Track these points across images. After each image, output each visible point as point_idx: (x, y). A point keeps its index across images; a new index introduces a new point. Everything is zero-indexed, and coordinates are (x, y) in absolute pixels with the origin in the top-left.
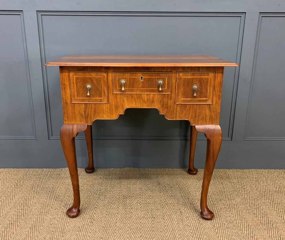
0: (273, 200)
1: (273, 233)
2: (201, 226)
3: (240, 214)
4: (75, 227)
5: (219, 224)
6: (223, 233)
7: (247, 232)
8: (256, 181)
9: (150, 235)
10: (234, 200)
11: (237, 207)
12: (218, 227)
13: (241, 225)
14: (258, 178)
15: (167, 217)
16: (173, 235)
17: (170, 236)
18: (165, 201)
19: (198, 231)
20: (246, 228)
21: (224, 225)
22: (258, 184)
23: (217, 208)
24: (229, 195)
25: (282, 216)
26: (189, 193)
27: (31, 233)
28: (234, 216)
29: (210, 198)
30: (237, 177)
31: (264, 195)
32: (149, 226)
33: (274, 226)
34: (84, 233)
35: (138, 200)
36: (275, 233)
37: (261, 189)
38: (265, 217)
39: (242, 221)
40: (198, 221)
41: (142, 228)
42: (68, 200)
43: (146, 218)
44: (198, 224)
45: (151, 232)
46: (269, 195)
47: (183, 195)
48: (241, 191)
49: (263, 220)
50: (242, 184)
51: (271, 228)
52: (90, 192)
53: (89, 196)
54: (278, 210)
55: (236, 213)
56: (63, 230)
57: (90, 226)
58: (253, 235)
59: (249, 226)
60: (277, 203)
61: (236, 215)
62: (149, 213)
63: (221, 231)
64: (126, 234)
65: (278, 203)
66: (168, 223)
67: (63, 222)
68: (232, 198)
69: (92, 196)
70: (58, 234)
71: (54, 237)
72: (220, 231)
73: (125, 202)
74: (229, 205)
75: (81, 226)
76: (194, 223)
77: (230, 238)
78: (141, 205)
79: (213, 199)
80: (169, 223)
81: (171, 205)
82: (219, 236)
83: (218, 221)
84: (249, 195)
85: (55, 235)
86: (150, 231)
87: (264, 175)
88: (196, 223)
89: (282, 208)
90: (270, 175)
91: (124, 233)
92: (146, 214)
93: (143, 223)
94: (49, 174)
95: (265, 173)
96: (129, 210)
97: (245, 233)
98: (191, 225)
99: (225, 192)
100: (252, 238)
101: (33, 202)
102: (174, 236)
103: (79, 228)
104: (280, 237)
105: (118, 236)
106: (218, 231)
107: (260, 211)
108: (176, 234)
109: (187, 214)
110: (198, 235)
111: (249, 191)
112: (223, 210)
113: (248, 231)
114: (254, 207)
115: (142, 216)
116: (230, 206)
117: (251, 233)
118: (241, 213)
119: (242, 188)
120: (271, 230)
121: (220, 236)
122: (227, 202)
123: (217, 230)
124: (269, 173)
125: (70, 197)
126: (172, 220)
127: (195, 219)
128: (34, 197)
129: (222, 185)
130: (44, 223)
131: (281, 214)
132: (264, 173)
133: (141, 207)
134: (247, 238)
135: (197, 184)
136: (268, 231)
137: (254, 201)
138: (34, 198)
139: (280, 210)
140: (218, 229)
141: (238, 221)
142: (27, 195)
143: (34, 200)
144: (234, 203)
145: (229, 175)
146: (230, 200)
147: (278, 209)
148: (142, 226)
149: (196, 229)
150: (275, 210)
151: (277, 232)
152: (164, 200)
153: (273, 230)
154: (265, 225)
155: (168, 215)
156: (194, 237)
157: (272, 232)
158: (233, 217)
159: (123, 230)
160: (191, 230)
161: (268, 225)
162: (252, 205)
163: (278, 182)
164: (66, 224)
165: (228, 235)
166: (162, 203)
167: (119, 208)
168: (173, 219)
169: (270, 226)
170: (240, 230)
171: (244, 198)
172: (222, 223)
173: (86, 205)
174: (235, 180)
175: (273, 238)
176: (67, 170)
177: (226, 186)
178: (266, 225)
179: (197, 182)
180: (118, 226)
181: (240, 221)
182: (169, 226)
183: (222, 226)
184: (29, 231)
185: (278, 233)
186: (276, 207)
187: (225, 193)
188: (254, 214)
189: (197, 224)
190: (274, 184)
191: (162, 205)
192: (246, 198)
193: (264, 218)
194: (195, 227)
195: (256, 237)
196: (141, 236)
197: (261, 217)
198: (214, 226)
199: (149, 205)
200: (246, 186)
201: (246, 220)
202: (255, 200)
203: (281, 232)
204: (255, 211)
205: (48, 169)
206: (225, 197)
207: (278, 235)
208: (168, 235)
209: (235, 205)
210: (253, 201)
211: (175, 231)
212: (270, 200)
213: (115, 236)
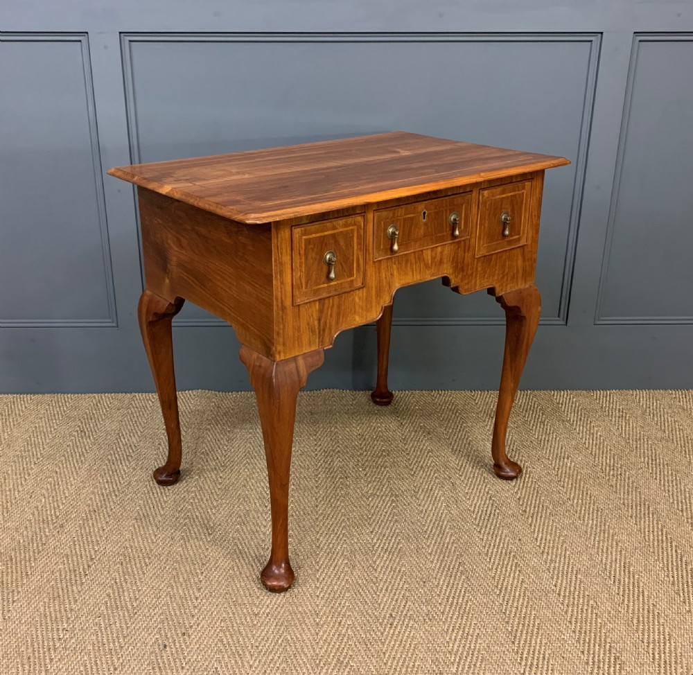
0: (654, 458)
1: (647, 522)
2: (498, 511)
3: (581, 488)
4: (231, 516)
5: (535, 507)
6: (544, 524)
7: (595, 522)
8: (619, 417)
9: (391, 530)
10: (568, 458)
11: (576, 472)
12: (533, 514)
13: (581, 508)
14: (624, 411)
15: (424, 493)
16: (439, 528)
17: (433, 531)
18: (417, 462)
19: (491, 521)
20: (593, 515)
21: (546, 510)
22: (624, 423)
23: (532, 475)
24: (558, 449)
25: (671, 489)
26: (469, 444)
27: (141, 528)
28: (567, 490)
29: (515, 455)
30: (577, 409)
31: (634, 446)
32: (386, 512)
33: (651, 509)
34: (252, 526)
35: (358, 461)
36: (653, 524)
37: (629, 434)
38: (634, 493)
39: (584, 502)
40: (491, 502)
41: (373, 515)
42: (205, 460)
43: (378, 496)
44: (490, 508)
45: (392, 523)
46: (646, 446)
47: (455, 447)
48: (586, 439)
49: (630, 497)
50: (587, 424)
51: (644, 514)
52: (250, 443)
53: (249, 452)
54: (662, 477)
55: (572, 484)
56: (206, 522)
57: (262, 514)
58: (607, 527)
59: (598, 511)
60: (663, 464)
61: (571, 489)
62: (384, 486)
63: (538, 521)
64: (341, 528)
65: (665, 462)
66: (426, 506)
67: (203, 506)
68: (565, 454)
69: (256, 452)
70: (198, 530)
71: (191, 536)
72: (536, 521)
73: (330, 464)
74: (558, 469)
75: (242, 514)
76: (482, 505)
77: (558, 534)
78: (364, 470)
79: (522, 456)
80: (429, 506)
81: (431, 470)
82: (534, 530)
83: (533, 502)
84: (603, 447)
85: (192, 532)
86: (391, 521)
87: (639, 402)
88: (486, 506)
89: (672, 473)
90: (653, 403)
91: (335, 527)
92: (378, 489)
93: (373, 507)
94: (151, 407)
95: (641, 399)
96: (341, 480)
97: (590, 525)
98: (476, 510)
99: (548, 441)
100: (604, 533)
101: (128, 468)
102: (440, 531)
103: (240, 517)
104: (662, 530)
105: (323, 532)
106: (532, 521)
107: (625, 480)
108: (444, 527)
109: (465, 488)
110: (490, 528)
111: (602, 438)
112: (544, 479)
113: (597, 521)
114: (612, 473)
115: (370, 492)
116: (560, 470)
117: (603, 524)
118: (582, 485)
119: (588, 432)
120: (645, 518)
121: (537, 530)
122: (554, 462)
123: (530, 518)
124: (651, 400)
125: (208, 455)
126: (435, 499)
127: (484, 499)
128: (127, 456)
129: (542, 426)
130: (163, 509)
131: (669, 486)
132: (639, 400)
133: (366, 475)
134: (593, 533)
135: (486, 426)
136: (638, 520)
137: (612, 460)
138: (130, 458)
139: (666, 479)
140: (532, 517)
141: (575, 501)
142: (112, 452)
143: (130, 463)
144: (569, 464)
145: (559, 403)
146: (560, 459)
147: (664, 474)
148: (372, 511)
149: (487, 518)
150: (656, 479)
151: (655, 522)
152: (414, 459)
153: (649, 517)
154: (632, 509)
155: (425, 490)
156: (482, 532)
157: (645, 522)
158: (566, 493)
159: (333, 520)
160: (476, 518)
161: (639, 508)
162: (608, 468)
163: (669, 418)
164: (211, 509)
165: (554, 528)
166: (410, 465)
167: (320, 476)
168: (436, 497)
169: (643, 509)
170: (579, 518)
171: (591, 453)
172: (541, 506)
173: (246, 470)
174: (573, 415)
175: (647, 533)
176: (188, 395)
177: (552, 429)
178: (634, 507)
179: (487, 420)
180: (322, 513)
181: (580, 501)
182: (428, 512)
183: (542, 510)
184: (136, 526)
185: (658, 524)
186: (660, 472)
187: (550, 444)
188: (612, 486)
189: (488, 507)
190: (661, 423)
191: (412, 470)
192: (595, 454)
193: (632, 494)
194: (484, 514)
195: (611, 531)
196: (372, 532)
197: (624, 493)
198: (525, 511)
199: (383, 469)
200: (596, 429)
201: (593, 498)
202: (616, 457)
203: (665, 521)
204: (613, 481)
205: (144, 394)
206: (548, 451)
207: (658, 528)
208: (427, 529)
209: (570, 468)
210: (610, 460)
211: (443, 522)
212: (649, 458)
213: (318, 532)
